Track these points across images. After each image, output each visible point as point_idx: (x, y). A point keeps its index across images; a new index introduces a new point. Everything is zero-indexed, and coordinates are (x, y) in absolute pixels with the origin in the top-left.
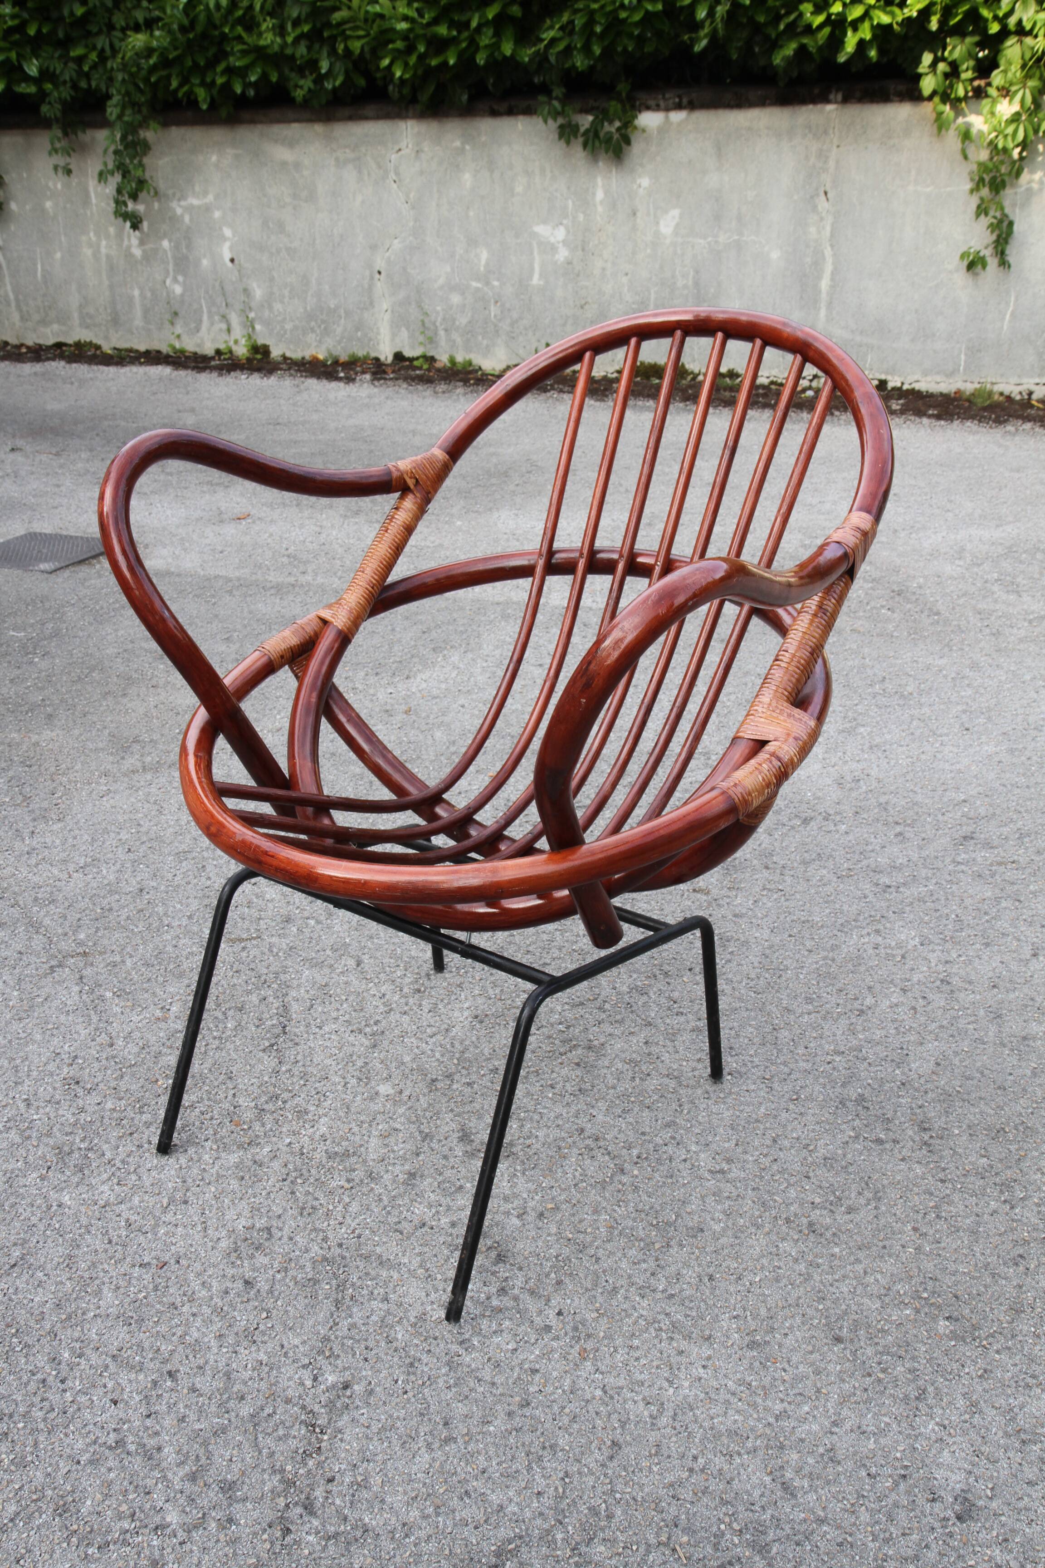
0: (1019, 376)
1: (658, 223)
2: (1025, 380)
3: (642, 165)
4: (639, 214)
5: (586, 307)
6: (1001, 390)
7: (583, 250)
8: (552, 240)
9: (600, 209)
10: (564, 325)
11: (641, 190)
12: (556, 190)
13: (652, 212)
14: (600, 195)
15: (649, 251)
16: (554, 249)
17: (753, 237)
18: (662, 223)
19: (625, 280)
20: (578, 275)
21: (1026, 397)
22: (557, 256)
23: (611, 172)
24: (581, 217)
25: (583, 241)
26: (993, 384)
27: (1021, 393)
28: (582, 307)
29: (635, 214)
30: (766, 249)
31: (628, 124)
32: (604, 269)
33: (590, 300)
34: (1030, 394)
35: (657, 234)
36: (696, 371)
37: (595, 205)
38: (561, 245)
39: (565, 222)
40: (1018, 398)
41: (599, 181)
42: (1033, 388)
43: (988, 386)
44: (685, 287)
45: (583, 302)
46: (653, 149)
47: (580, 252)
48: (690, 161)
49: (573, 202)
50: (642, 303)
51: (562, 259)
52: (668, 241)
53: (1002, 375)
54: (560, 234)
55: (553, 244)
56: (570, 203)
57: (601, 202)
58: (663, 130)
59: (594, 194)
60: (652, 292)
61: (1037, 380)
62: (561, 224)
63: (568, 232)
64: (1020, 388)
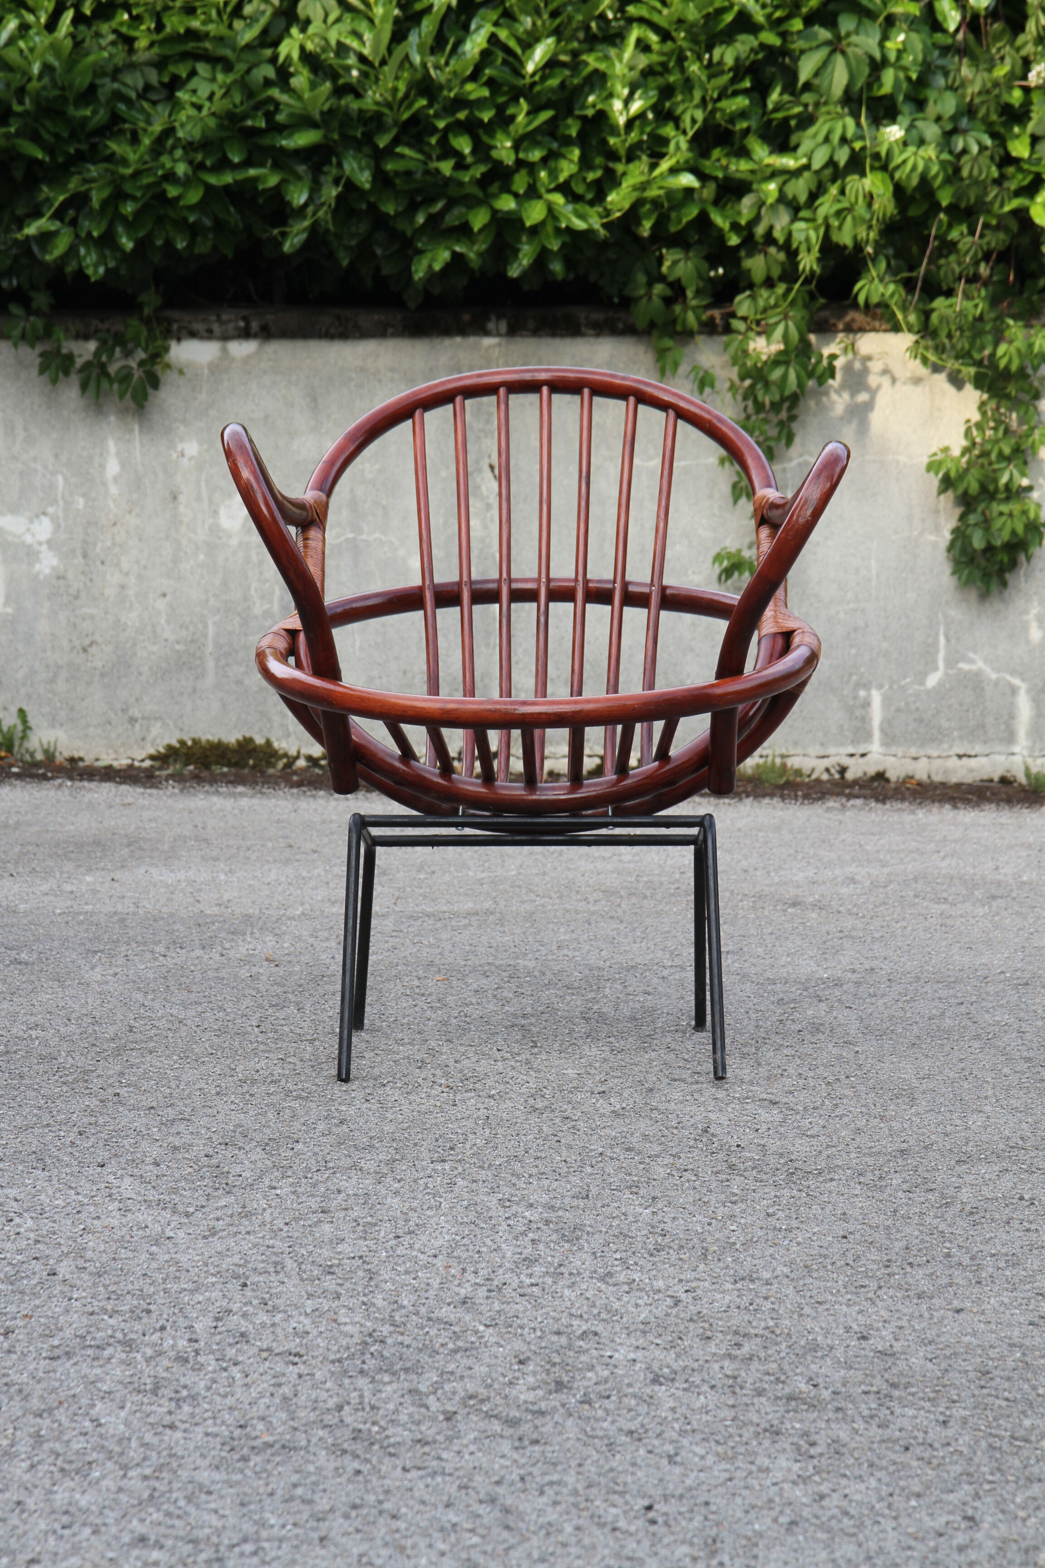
0: (822, 744)
1: (216, 512)
2: (831, 751)
3: (184, 421)
4: (182, 499)
5: (93, 650)
6: (796, 766)
7: (85, 556)
8: (29, 539)
9: (114, 490)
10: (53, 681)
11: (185, 460)
12: (35, 459)
13: (205, 494)
14: (113, 467)
15: (202, 557)
16: (31, 554)
17: (377, 535)
18: (222, 511)
19: (161, 604)
20: (77, 597)
21: (837, 776)
22: (37, 567)
23: (131, 431)
24: (80, 503)
25: (85, 542)
26: (783, 756)
27: (827, 770)
28: (85, 650)
29: (175, 498)
30: (401, 552)
31: (157, 356)
32: (123, 587)
33: (98, 638)
34: (843, 770)
35: (215, 530)
36: (293, 752)
37: (104, 484)
38: (44, 548)
39: (50, 510)
40: (825, 777)
41: (111, 445)
42: (846, 761)
43: (778, 761)
44: (267, 614)
45: (87, 642)
46: (203, 397)
47: (79, 560)
48: (266, 417)
49: (66, 480)
50: (192, 641)
51: (47, 571)
52: (234, 542)
53: (796, 744)
54: (43, 529)
55: (30, 547)
56: (60, 480)
57: (115, 480)
58: (216, 369)
59: (103, 466)
60: (210, 623)
61: (851, 750)
62: (44, 513)
63: (57, 527)
64: (826, 763)
